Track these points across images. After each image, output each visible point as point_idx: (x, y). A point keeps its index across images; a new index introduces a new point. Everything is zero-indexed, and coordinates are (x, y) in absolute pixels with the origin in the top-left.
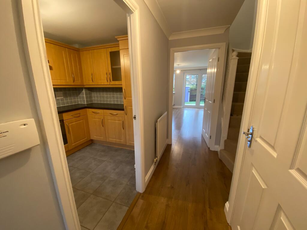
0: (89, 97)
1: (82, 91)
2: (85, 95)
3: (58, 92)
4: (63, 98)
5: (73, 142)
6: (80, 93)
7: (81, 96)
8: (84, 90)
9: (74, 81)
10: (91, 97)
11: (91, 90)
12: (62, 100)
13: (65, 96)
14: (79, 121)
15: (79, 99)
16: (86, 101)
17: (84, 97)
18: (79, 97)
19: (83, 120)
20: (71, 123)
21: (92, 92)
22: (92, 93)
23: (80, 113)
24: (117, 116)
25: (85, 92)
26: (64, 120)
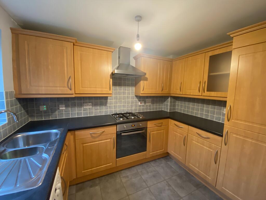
0: (173, 105)
1: (167, 99)
2: (170, 103)
3: (149, 99)
4: (150, 104)
5: (151, 151)
6: (166, 100)
7: (166, 103)
8: (169, 98)
9: (162, 90)
10: (174, 106)
11: (176, 98)
12: (150, 106)
13: (153, 102)
14: (160, 130)
15: (163, 106)
16: (170, 109)
17: (168, 105)
18: (163, 104)
19: (164, 130)
20: (153, 132)
21: (176, 100)
22: (176, 102)
23: (162, 123)
24: (208, 140)
25: (170, 101)
26: (148, 127)
